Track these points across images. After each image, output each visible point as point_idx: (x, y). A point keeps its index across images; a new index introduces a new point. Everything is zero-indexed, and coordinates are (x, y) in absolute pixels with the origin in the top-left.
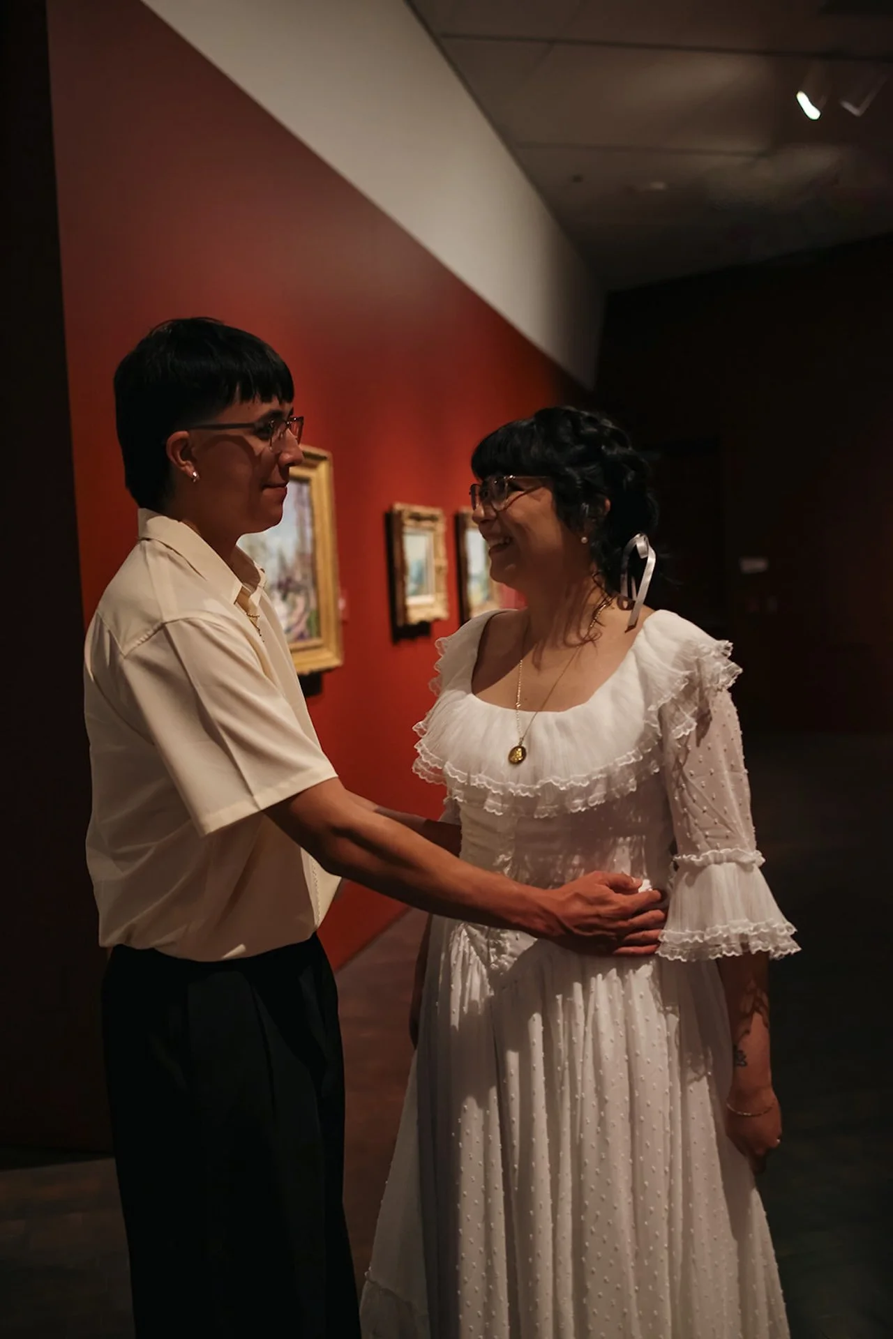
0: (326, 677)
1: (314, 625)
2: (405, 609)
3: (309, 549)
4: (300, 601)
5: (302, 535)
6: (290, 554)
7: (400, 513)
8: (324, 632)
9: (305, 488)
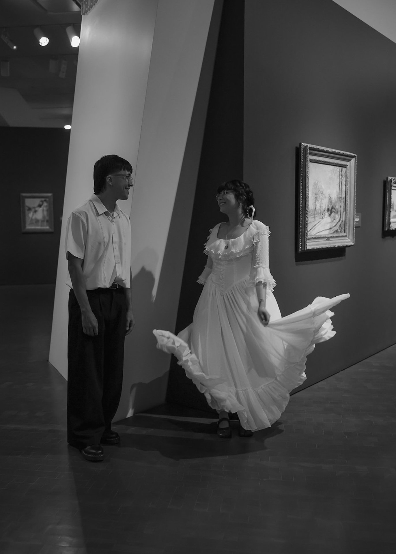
0: (347, 248)
1: (343, 226)
2: (389, 223)
3: (344, 196)
4: (337, 217)
5: (341, 189)
6: (334, 197)
7: (391, 180)
8: (347, 230)
9: (344, 169)
